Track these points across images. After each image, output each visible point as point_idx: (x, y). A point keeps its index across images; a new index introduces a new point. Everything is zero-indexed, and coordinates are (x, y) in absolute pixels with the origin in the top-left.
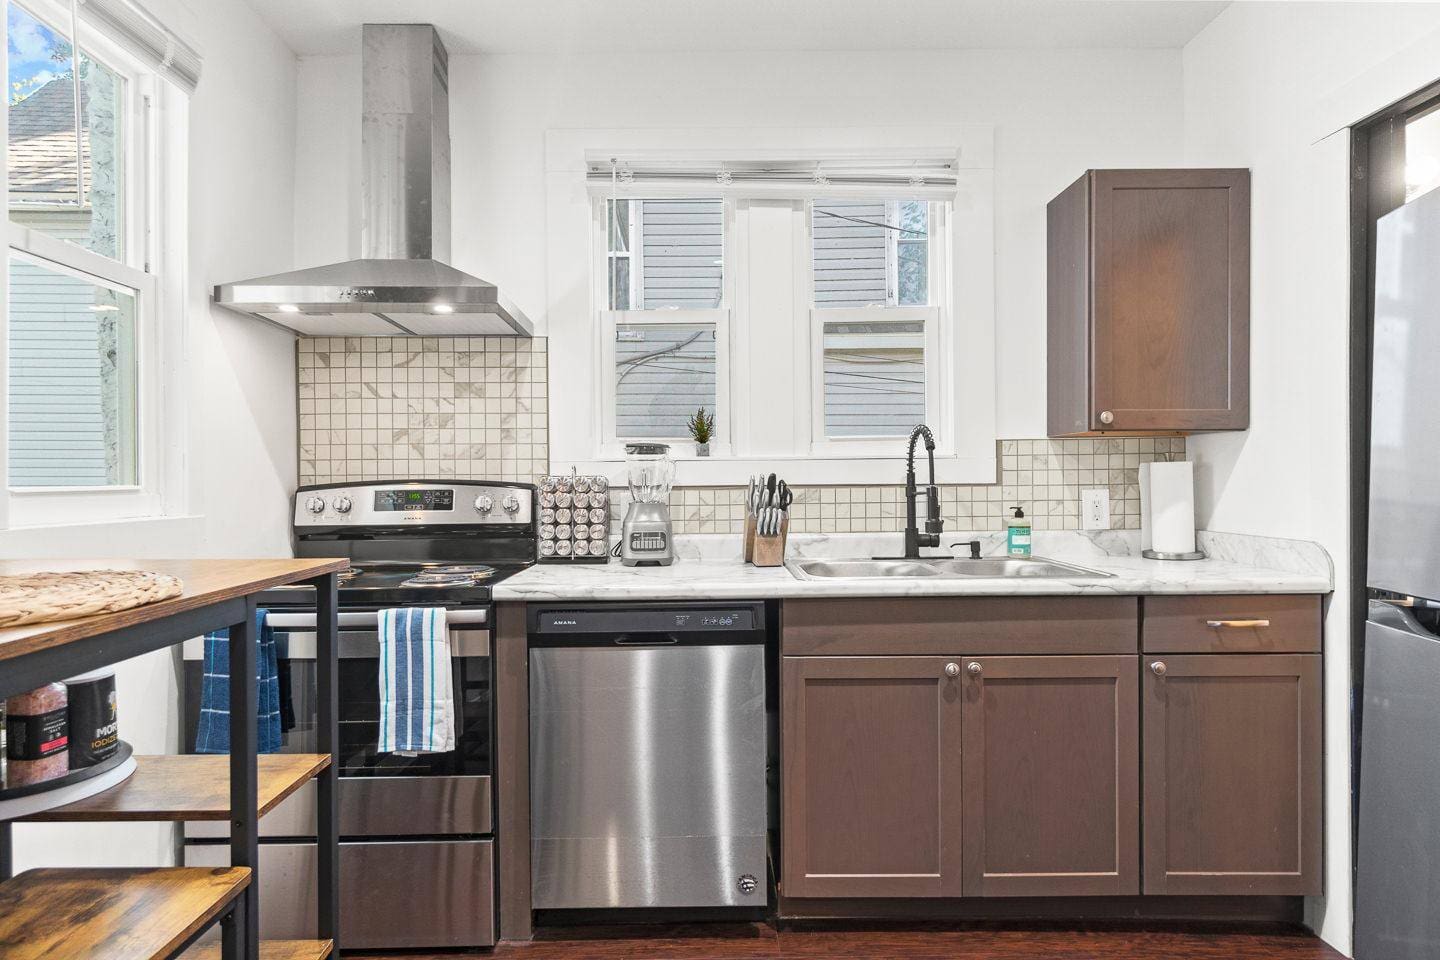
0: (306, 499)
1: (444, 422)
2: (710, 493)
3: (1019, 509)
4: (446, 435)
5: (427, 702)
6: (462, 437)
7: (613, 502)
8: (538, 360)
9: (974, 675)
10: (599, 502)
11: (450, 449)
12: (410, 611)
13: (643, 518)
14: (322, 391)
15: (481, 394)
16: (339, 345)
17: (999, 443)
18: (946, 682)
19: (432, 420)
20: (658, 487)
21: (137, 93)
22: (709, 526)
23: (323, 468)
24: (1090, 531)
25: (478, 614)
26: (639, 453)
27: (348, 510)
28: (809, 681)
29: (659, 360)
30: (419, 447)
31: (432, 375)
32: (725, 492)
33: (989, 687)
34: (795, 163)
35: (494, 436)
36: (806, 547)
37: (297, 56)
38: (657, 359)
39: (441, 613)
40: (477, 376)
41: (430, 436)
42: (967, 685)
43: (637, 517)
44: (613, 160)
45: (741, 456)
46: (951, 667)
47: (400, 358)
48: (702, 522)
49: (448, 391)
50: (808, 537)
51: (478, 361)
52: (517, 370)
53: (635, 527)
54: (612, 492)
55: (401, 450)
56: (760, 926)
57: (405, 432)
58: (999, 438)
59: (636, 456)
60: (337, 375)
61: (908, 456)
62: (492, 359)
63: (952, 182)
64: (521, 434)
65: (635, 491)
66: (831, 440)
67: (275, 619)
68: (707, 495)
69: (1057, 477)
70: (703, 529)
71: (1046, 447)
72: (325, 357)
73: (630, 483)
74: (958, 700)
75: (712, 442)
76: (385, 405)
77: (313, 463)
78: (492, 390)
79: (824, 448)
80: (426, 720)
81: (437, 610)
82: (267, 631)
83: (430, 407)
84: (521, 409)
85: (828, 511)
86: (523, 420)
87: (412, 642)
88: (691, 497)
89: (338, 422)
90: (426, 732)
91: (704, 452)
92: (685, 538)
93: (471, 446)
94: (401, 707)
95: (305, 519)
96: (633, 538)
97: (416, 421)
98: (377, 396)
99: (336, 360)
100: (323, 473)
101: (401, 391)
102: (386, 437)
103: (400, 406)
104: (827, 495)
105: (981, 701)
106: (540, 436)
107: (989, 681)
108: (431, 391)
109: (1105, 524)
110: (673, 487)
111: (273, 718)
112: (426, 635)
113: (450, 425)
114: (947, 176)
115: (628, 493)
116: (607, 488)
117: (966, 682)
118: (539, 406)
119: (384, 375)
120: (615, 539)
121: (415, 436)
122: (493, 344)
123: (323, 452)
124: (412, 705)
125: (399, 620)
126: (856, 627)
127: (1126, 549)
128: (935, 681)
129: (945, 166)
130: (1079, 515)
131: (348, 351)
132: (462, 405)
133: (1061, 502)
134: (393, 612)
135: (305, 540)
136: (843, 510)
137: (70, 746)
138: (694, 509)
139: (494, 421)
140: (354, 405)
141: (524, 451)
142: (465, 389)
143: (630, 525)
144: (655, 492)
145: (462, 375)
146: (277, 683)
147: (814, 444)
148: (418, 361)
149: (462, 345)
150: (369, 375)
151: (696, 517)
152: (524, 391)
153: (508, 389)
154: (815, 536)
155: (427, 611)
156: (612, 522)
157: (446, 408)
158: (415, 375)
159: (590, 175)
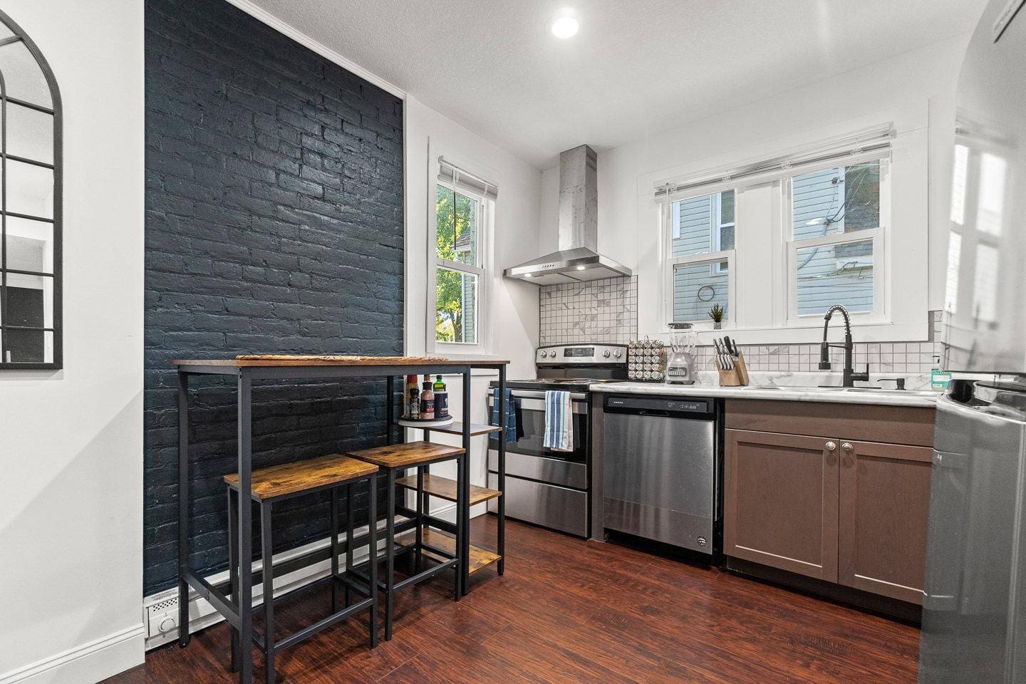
0: (541, 352)
1: (593, 318)
4: (594, 324)
5: (561, 429)
6: (600, 324)
8: (633, 286)
9: (849, 451)
10: (656, 353)
11: (595, 330)
12: (556, 392)
14: (548, 308)
15: (608, 304)
16: (554, 288)
17: (931, 314)
18: (828, 453)
19: (589, 317)
21: (480, 205)
23: (548, 339)
25: (582, 395)
26: (675, 328)
27: (555, 356)
28: (740, 443)
30: (583, 330)
31: (589, 297)
33: (861, 461)
34: (771, 161)
35: (614, 323)
36: (777, 379)
37: (541, 172)
39: (568, 394)
40: (607, 296)
41: (587, 325)
42: (844, 456)
44: (667, 184)
45: (739, 328)
46: (831, 444)
47: (577, 291)
49: (595, 304)
50: (779, 373)
51: (607, 289)
52: (624, 292)
55: (576, 331)
56: (714, 568)
57: (578, 323)
58: (930, 310)
59: (674, 330)
60: (554, 301)
62: (614, 288)
63: (887, 145)
64: (625, 322)
65: (674, 348)
66: (800, 317)
67: (514, 393)
72: (549, 294)
74: (837, 466)
76: (570, 312)
77: (544, 337)
78: (613, 302)
79: (795, 322)
80: (561, 437)
81: (566, 392)
82: (511, 396)
83: (588, 312)
84: (626, 310)
86: (626, 315)
87: (557, 404)
89: (553, 321)
90: (560, 441)
91: (718, 327)
92: (704, 372)
93: (604, 328)
94: (552, 430)
95: (540, 360)
97: (582, 318)
98: (568, 308)
99: (553, 295)
100: (548, 341)
101: (576, 305)
102: (571, 325)
103: (576, 312)
104: (793, 349)
105: (854, 468)
106: (634, 322)
107: (860, 456)
108: (588, 305)
111: (514, 430)
112: (562, 402)
113: (595, 319)
114: (884, 142)
117: (843, 455)
118: (634, 308)
119: (571, 299)
121: (582, 325)
122: (614, 281)
123: (548, 333)
124: (556, 430)
125: (552, 395)
126: (769, 416)
128: (821, 452)
129: (884, 136)
131: (558, 290)
132: (600, 310)
134: (550, 392)
135: (541, 368)
136: (804, 358)
137: (435, 411)
139: (614, 317)
140: (559, 313)
141: (626, 330)
142: (602, 302)
145: (600, 297)
146: (515, 417)
147: (788, 321)
148: (583, 292)
149: (601, 283)
150: (565, 300)
152: (627, 302)
153: (620, 301)
154: (784, 373)
155: (562, 392)
157: (594, 312)
158: (582, 298)
159: (657, 194)
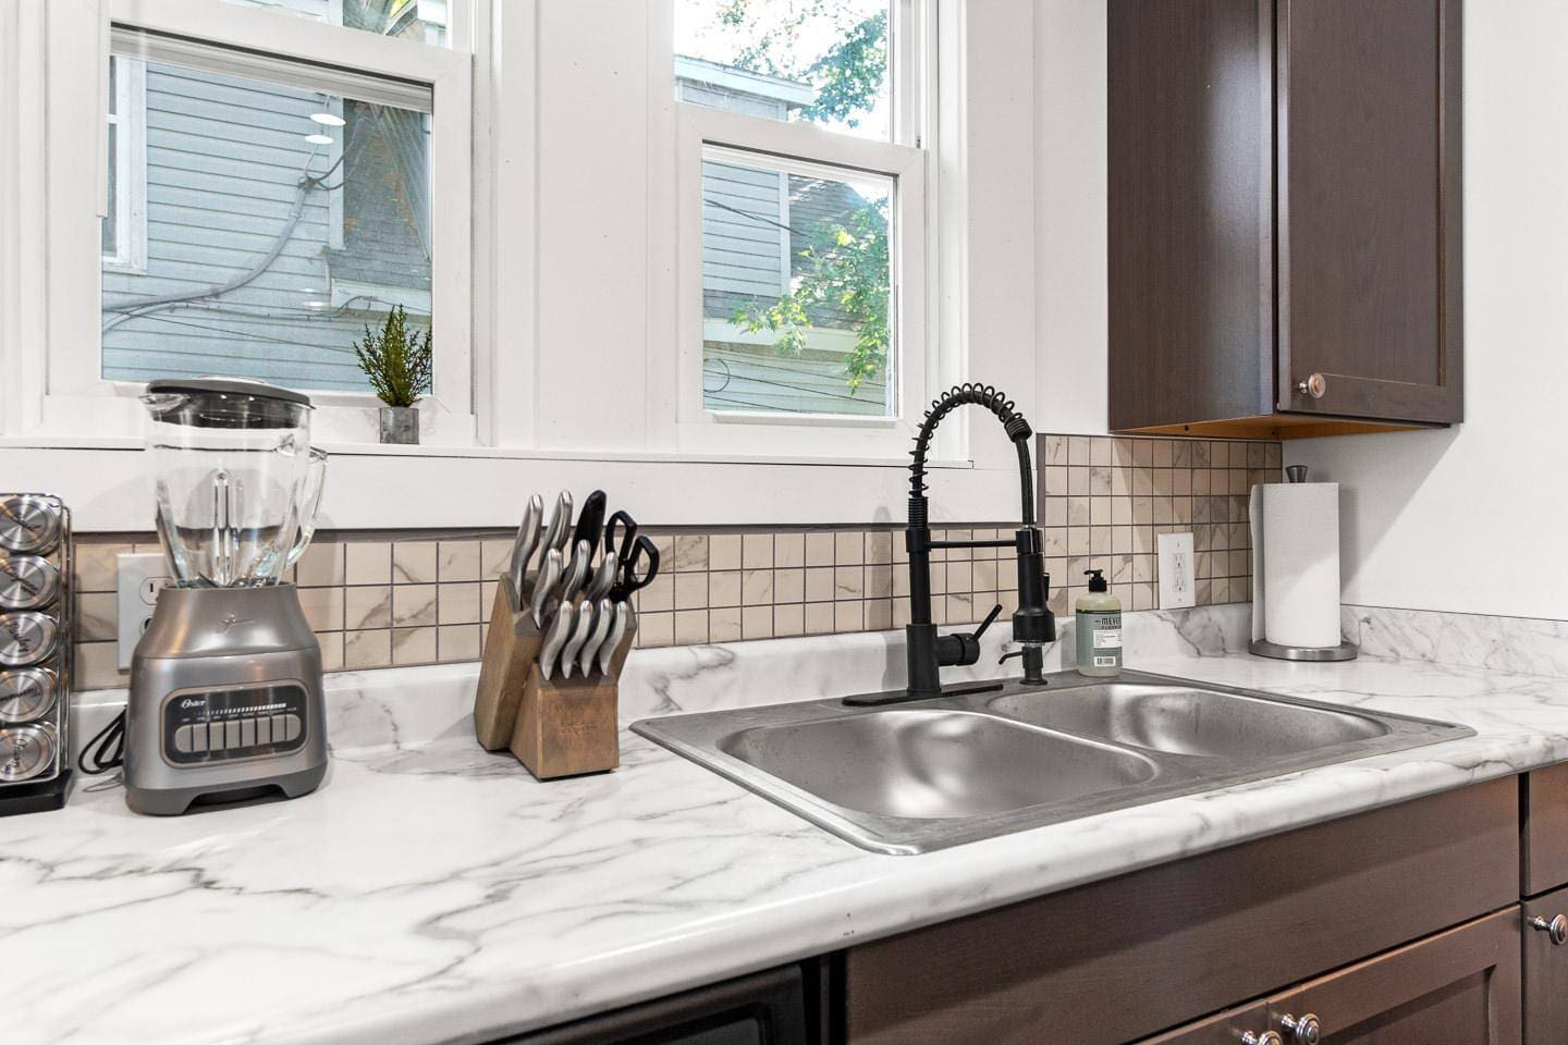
2: (427, 548)
3: (1098, 573)
7: (87, 581)
10: (29, 589)
13: (213, 641)
17: (1041, 440)
20: (269, 532)
22: (422, 642)
24: (1173, 611)
26: (201, 422)
29: (177, 313)
32: (469, 547)
36: (683, 683)
38: (172, 309)
43: (188, 642)
45: (505, 446)
48: (398, 632)
50: (687, 658)
53: (181, 676)
54: (84, 554)
58: (1041, 430)
59: (186, 433)
61: (911, 460)
65: (180, 544)
66: (719, 420)
68: (416, 554)
69: (1123, 509)
70: (402, 655)
71: (1108, 452)
73: (160, 519)
75: (424, 402)
79: (702, 436)
85: (726, 590)
88: (366, 560)
91: (404, 432)
96: (176, 713)
104: (723, 549)
109: (1189, 599)
110: (318, 532)
115: (154, 554)
116: (58, 536)
120: (100, 703)
127: (1220, 644)
130: (1154, 582)
133: (1128, 557)
136: (757, 585)
138: (376, 597)
143: (165, 666)
144: (254, 549)
147: (683, 424)
151: (384, 618)
154: (705, 655)
156: (86, 649)
